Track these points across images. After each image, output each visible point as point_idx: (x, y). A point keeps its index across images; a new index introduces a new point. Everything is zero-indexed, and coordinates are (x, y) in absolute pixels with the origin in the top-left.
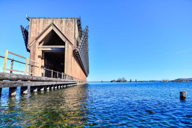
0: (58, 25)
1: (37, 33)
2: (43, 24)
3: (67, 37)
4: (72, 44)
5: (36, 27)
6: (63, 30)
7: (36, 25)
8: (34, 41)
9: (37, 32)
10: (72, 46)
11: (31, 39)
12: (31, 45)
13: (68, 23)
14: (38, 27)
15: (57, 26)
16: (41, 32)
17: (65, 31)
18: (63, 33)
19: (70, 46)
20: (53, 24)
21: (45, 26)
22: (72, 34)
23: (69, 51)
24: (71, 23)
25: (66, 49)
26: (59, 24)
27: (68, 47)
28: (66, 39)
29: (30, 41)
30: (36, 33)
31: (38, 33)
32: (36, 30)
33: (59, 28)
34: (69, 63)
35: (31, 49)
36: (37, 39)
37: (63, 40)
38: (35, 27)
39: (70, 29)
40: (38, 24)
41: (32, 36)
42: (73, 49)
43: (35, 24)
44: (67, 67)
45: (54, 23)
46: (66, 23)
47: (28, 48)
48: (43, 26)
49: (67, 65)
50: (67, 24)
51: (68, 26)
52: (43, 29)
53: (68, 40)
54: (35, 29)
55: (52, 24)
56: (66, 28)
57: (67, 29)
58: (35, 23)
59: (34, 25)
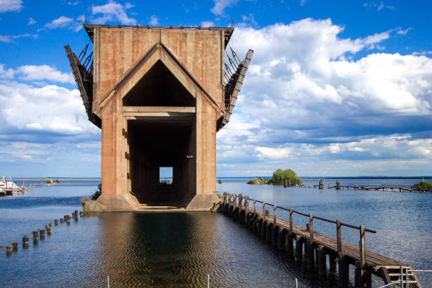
0: (175, 48)
1: (118, 72)
2: (133, 45)
3: (200, 83)
4: (214, 103)
5: (114, 52)
6: (189, 61)
7: (114, 48)
8: (112, 94)
9: (119, 67)
10: (215, 109)
11: (102, 88)
12: (102, 105)
13: (201, 42)
14: (117, 53)
15: (170, 49)
16: (127, 67)
17: (195, 67)
18: (190, 70)
19: (210, 109)
20: (161, 44)
21: (138, 52)
22: (213, 76)
23: (207, 121)
24: (210, 43)
25: (199, 118)
26: (178, 46)
27: (204, 112)
28: (198, 89)
29: (99, 93)
30: (115, 71)
31: (121, 71)
32: (114, 62)
33: (177, 58)
34: (209, 155)
35: (104, 116)
36: (118, 87)
37: (189, 90)
38: (111, 52)
39: (208, 59)
40: (118, 44)
41: (104, 78)
42: (219, 117)
43: (110, 45)
44: (203, 166)
45: (165, 43)
46: (196, 43)
47: (95, 113)
48: (133, 51)
49: (203, 161)
50: (200, 45)
51: (202, 51)
52: (133, 60)
53: (205, 92)
54: (110, 58)
55: (158, 46)
56: (196, 59)
57: (200, 61)
58: (110, 42)
59: (107, 48)
